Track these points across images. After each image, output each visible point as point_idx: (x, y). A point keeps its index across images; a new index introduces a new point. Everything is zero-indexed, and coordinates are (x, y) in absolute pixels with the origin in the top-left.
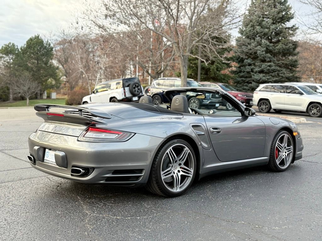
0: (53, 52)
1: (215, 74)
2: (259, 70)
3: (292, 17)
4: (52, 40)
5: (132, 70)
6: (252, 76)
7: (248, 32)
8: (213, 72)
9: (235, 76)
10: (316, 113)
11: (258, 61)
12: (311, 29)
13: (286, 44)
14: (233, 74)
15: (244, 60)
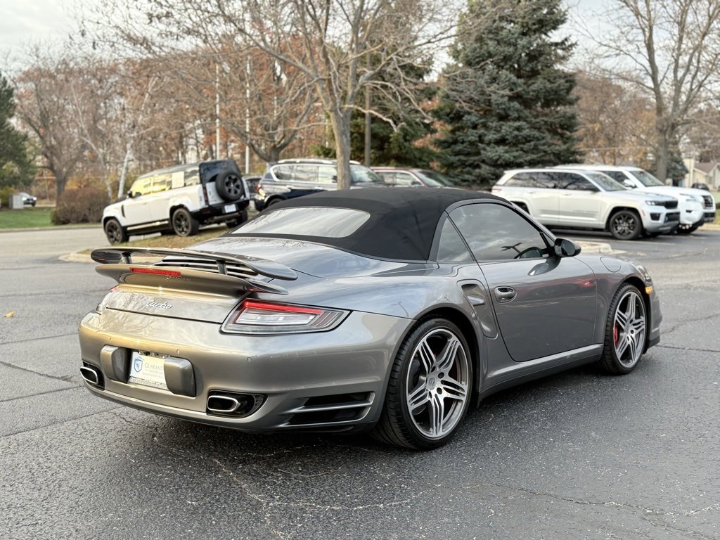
0: (13, 101)
1: (401, 149)
2: (496, 139)
3: (563, 19)
4: (11, 70)
5: (199, 140)
6: (482, 152)
7: (469, 54)
8: (396, 145)
9: (444, 151)
10: (627, 232)
11: (494, 118)
12: (605, 45)
13: (552, 79)
14: (438, 147)
15: (463, 116)
